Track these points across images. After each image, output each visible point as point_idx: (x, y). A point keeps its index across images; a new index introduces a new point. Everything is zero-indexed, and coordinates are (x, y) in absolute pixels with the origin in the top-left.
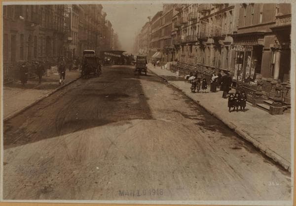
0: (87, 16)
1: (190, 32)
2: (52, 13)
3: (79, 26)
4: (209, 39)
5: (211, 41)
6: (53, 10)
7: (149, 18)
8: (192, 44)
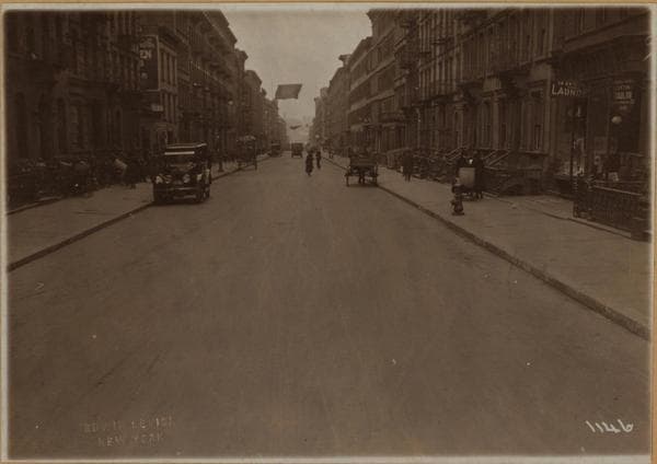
0: (199, 59)
1: (437, 74)
2: (105, 46)
3: (179, 79)
4: (487, 82)
5: (493, 85)
6: (107, 38)
7: (342, 58)
8: (444, 100)
